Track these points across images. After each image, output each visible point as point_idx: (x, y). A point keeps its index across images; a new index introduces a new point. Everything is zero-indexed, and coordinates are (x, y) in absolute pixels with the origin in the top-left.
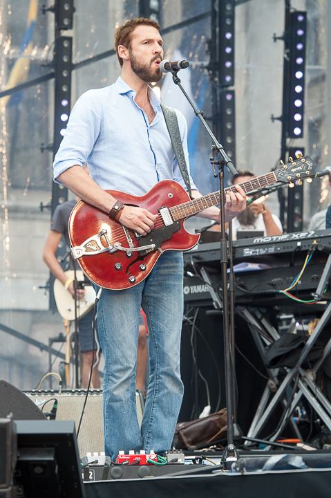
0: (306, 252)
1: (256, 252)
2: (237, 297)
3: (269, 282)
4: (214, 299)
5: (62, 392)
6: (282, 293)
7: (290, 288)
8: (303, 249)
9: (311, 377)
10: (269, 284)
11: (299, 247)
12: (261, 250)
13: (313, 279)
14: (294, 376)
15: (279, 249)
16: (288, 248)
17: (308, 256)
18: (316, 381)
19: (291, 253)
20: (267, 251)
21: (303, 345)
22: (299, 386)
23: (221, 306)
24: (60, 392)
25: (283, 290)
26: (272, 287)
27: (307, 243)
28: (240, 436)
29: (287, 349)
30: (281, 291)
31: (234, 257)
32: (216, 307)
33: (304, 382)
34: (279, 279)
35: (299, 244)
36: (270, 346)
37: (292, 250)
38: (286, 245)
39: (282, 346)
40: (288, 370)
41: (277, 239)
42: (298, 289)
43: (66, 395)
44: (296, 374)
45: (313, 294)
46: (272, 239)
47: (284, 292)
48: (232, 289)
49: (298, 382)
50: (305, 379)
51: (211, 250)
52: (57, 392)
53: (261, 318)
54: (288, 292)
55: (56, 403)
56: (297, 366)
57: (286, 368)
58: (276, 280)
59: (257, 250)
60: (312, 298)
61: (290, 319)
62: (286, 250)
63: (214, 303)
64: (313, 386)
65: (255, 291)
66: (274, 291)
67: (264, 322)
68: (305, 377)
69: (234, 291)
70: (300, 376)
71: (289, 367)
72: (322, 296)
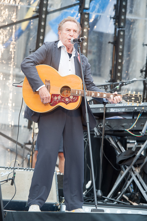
0: (138, 113)
1: (116, 111)
2: (106, 131)
3: (121, 125)
4: (95, 131)
5: (19, 169)
6: (126, 131)
7: (130, 129)
8: (138, 111)
9: (137, 171)
10: (121, 126)
11: (136, 110)
12: (118, 110)
13: (141, 125)
14: (130, 170)
15: (126, 110)
16: (131, 110)
17: (139, 114)
18: (140, 174)
19: (132, 112)
20: (121, 110)
21: (135, 156)
22: (131, 175)
23: (98, 135)
24: (18, 169)
25: (127, 129)
26: (123, 127)
27: (140, 108)
28: (101, 196)
29: (127, 157)
30: (126, 130)
31: (106, 112)
32: (96, 135)
33: (134, 173)
34: (126, 124)
35: (136, 108)
36: (119, 155)
37: (132, 111)
38: (130, 108)
39: (125, 156)
40: (127, 167)
41: (126, 105)
42: (134, 129)
43: (21, 170)
44: (131, 169)
45: (140, 133)
46: (124, 105)
47: (127, 130)
48: (104, 127)
49: (131, 173)
50: (135, 172)
51: (95, 108)
52: (17, 169)
53: (117, 142)
54: (129, 130)
55: (15, 174)
56: (131, 165)
57: (126, 166)
58: (124, 124)
59: (117, 110)
60: (140, 134)
61: (134, 143)
62: (130, 111)
63: (95, 133)
64: (138, 175)
65: (115, 129)
66: (123, 129)
67: (118, 143)
68: (135, 171)
69: (104, 128)
70: (133, 170)
71: (127, 166)
72: (144, 133)
